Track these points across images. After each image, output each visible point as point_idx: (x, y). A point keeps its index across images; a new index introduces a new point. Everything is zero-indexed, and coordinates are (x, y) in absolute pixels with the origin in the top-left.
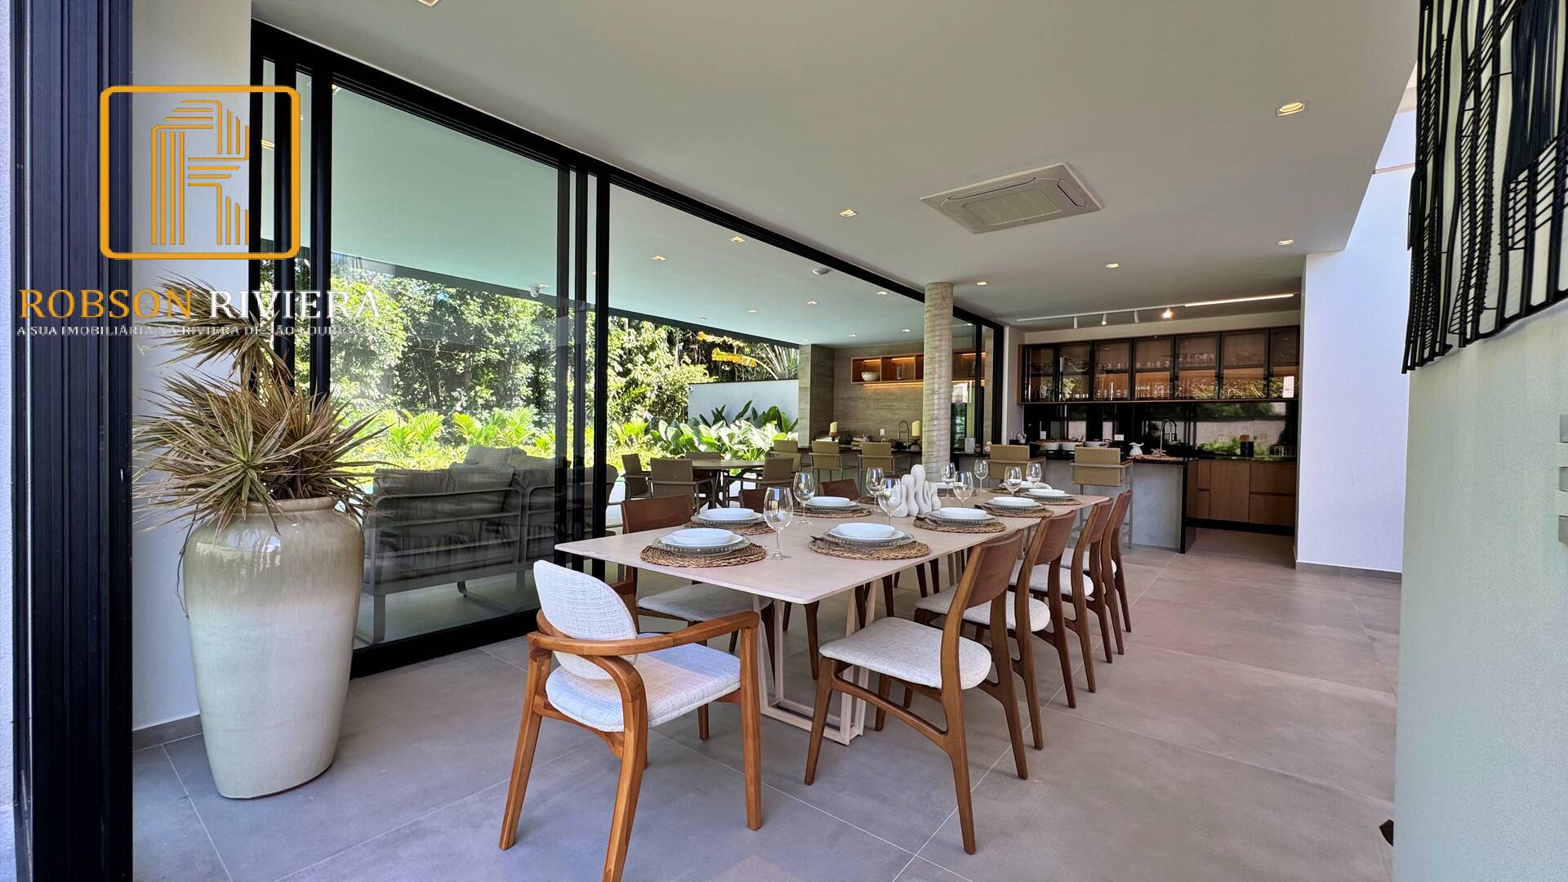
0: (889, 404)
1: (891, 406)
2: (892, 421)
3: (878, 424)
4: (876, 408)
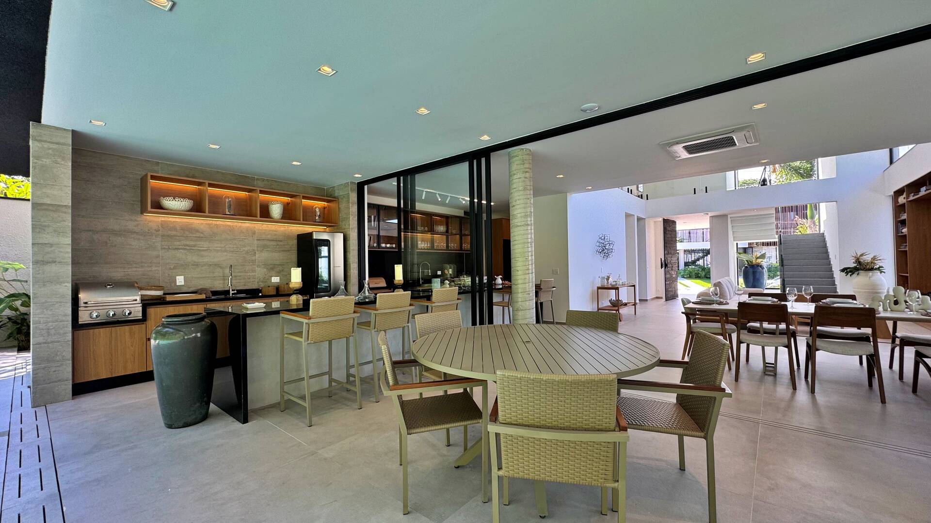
0: (192, 243)
1: (195, 246)
2: (196, 265)
3: (170, 269)
4: (167, 247)
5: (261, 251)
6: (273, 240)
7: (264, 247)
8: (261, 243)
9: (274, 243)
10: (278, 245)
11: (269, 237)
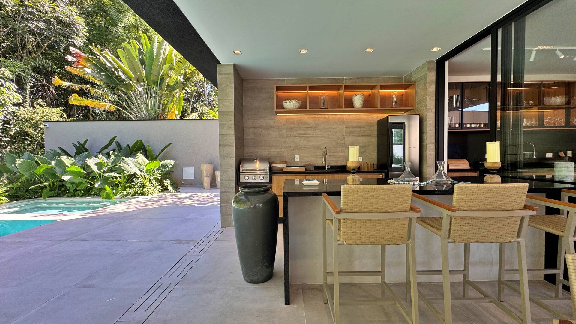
0: (303, 132)
1: (305, 134)
2: (306, 147)
3: (292, 150)
4: (289, 136)
5: (349, 136)
6: (357, 127)
7: (350, 134)
8: (348, 130)
9: (359, 129)
10: (361, 131)
11: (354, 125)
